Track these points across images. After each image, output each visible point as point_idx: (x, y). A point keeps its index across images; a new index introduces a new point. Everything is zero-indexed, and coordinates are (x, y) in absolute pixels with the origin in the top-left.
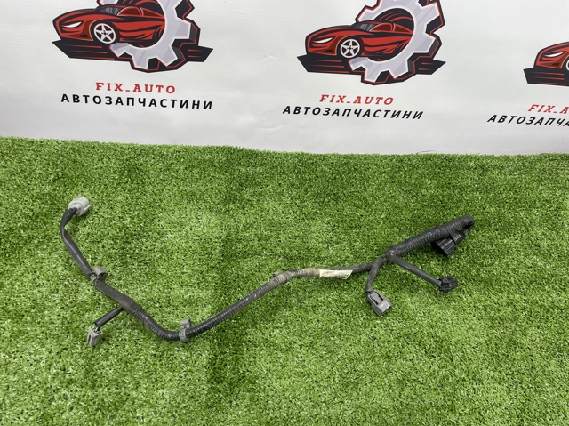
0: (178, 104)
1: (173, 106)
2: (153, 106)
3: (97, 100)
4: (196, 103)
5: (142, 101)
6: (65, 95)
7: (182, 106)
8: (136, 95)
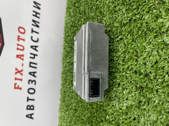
0: (35, 29)
1: (38, 33)
2: (37, 49)
3: (31, 91)
4: (35, 14)
5: (33, 56)
6: (27, 116)
7: (38, 26)
8: (27, 59)
